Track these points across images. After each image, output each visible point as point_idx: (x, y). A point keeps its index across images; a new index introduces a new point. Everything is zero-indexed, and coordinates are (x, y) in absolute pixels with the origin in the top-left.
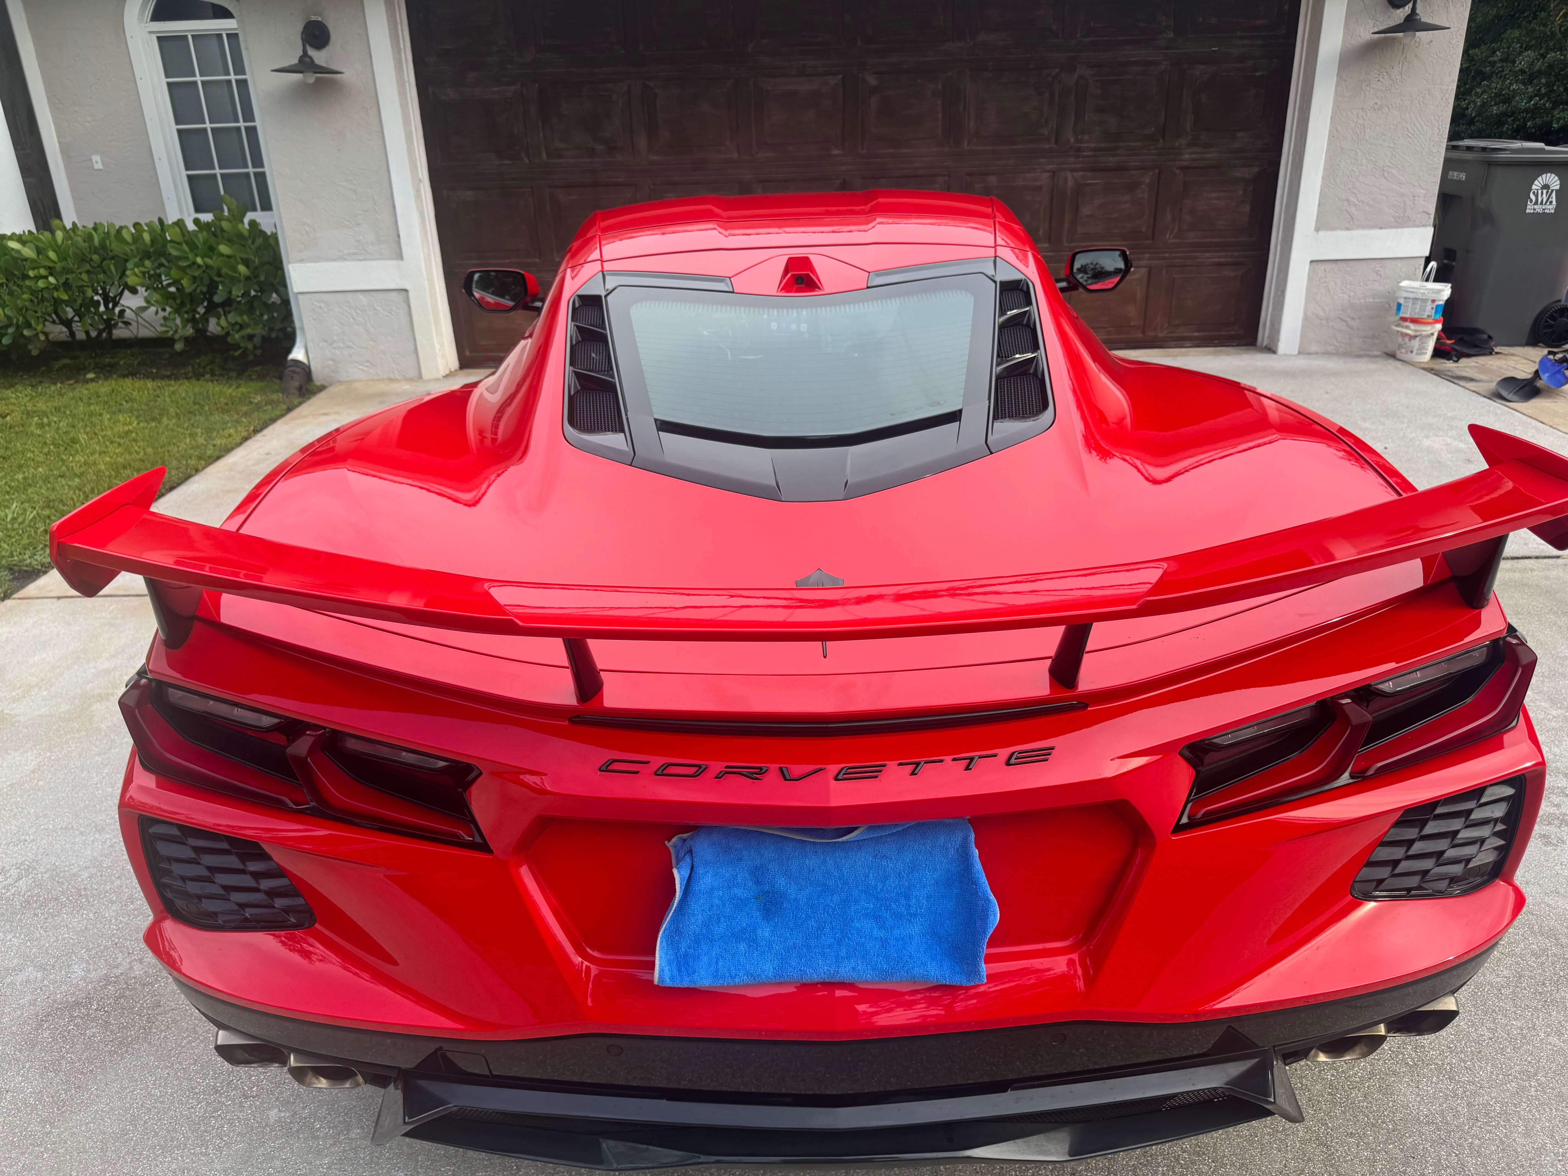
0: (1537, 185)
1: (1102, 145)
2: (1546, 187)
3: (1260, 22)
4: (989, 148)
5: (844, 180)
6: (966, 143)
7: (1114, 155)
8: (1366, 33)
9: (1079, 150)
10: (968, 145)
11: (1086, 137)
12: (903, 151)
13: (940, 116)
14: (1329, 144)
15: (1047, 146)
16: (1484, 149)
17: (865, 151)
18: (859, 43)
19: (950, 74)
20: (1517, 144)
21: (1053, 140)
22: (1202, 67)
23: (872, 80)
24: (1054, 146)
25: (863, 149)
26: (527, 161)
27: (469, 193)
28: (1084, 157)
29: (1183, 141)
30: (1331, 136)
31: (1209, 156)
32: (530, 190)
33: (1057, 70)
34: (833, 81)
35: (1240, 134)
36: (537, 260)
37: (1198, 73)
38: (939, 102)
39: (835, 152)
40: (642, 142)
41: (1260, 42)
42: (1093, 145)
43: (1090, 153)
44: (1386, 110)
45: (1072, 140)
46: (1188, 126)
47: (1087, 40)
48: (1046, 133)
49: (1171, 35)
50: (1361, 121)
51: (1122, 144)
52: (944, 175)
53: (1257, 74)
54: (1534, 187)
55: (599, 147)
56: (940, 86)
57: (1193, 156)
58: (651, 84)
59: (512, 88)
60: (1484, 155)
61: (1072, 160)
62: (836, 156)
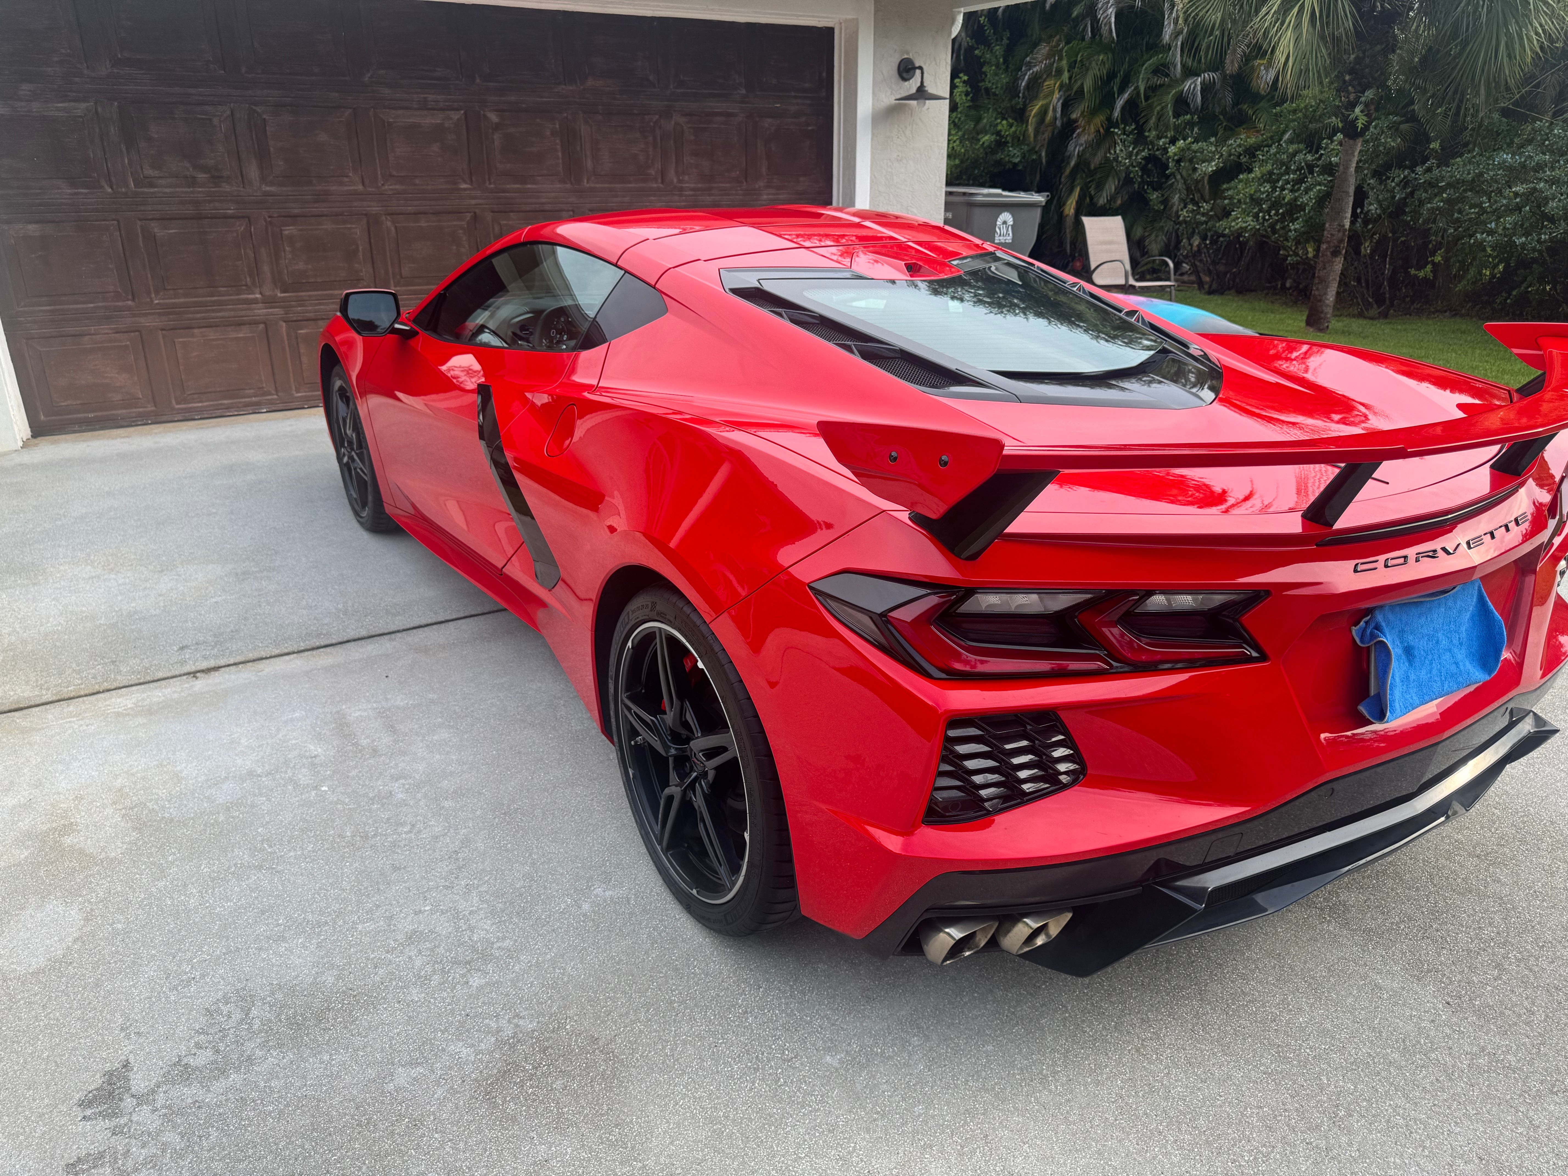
0: (999, 222)
1: (700, 185)
2: (1005, 223)
3: (807, 85)
4: (606, 185)
5: (475, 213)
6: (585, 181)
7: (710, 195)
8: (888, 99)
9: (681, 189)
10: (588, 182)
11: (686, 178)
12: (529, 186)
13: (560, 154)
14: (871, 188)
15: (655, 185)
16: (964, 194)
17: (492, 186)
18: (478, 81)
19: (565, 115)
20: (986, 191)
21: (660, 180)
22: (769, 120)
23: (494, 118)
24: (661, 185)
25: (490, 184)
26: (110, 190)
27: (31, 227)
28: (686, 196)
29: (761, 184)
30: (872, 182)
31: (781, 197)
32: (116, 222)
33: (657, 117)
34: (456, 116)
35: (802, 179)
36: (130, 303)
37: (767, 125)
38: (558, 141)
39: (464, 186)
40: (253, 172)
41: (809, 102)
42: (692, 185)
43: (691, 193)
44: (905, 161)
45: (675, 180)
46: (764, 170)
47: (679, 91)
48: (653, 173)
49: (744, 91)
50: (890, 170)
51: (715, 185)
52: (569, 211)
53: (810, 128)
54: (998, 223)
55: (201, 176)
56: (557, 126)
57: (770, 197)
58: (258, 109)
59: (83, 105)
60: (966, 198)
61: (676, 198)
62: (465, 189)
